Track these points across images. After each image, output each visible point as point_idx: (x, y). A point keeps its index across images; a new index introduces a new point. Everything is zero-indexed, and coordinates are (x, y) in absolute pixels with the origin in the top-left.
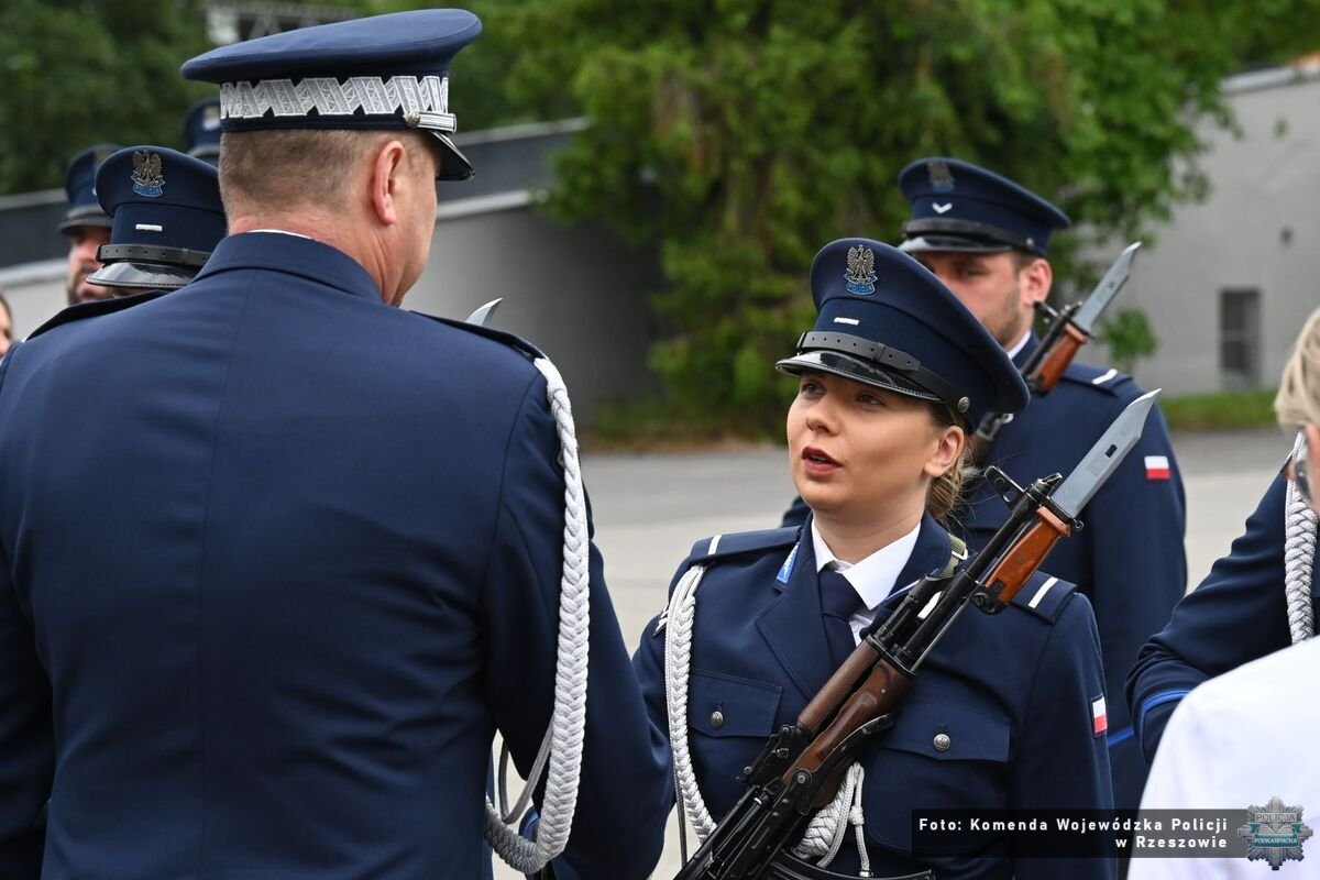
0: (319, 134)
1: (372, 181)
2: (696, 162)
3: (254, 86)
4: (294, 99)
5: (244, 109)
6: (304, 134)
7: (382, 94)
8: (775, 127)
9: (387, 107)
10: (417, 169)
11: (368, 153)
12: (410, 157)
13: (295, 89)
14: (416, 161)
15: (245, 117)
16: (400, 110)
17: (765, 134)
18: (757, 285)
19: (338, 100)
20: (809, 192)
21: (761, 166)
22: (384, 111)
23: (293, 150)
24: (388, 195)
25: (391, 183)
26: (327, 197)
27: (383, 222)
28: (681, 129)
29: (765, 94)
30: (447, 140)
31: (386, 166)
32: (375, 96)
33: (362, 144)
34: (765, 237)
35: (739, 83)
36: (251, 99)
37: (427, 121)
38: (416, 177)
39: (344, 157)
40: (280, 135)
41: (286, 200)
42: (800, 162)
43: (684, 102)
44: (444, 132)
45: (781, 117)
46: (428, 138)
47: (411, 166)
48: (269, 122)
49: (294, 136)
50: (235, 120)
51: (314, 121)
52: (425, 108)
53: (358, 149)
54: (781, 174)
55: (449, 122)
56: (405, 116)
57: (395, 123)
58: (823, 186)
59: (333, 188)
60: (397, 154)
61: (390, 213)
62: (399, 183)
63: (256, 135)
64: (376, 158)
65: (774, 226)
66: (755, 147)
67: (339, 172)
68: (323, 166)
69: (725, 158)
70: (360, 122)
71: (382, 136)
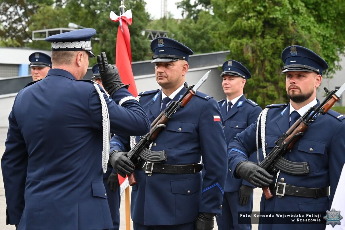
0: (68, 51)
1: (77, 59)
2: (251, 61)
3: (57, 43)
4: (64, 45)
5: (55, 47)
6: (65, 51)
7: (79, 44)
8: (266, 55)
9: (80, 47)
10: (85, 57)
11: (76, 54)
12: (84, 55)
13: (64, 44)
14: (84, 56)
15: (55, 48)
16: (82, 47)
17: (264, 56)
18: (261, 84)
19: (71, 46)
20: (272, 67)
21: (263, 61)
22: (79, 47)
23: (63, 54)
24: (80, 62)
25: (80, 60)
26: (68, 63)
27: (79, 66)
28: (249, 55)
29: (265, 48)
30: (90, 52)
31: (79, 57)
32: (77, 45)
33: (75, 53)
34: (263, 75)
35: (260, 46)
36: (56, 45)
37: (86, 49)
38: (85, 58)
39: (72, 55)
40: (61, 52)
41: (61, 63)
42: (270, 61)
43: (250, 49)
44: (90, 50)
45: (267, 52)
46: (87, 52)
47: (84, 57)
48: (59, 49)
49: (64, 52)
50: (54, 49)
51: (67, 49)
52: (86, 46)
53: (74, 54)
54: (267, 63)
55: (91, 48)
56: (83, 48)
57: (81, 49)
58: (274, 65)
59: (69, 61)
60: (81, 55)
61: (80, 65)
62: (82, 59)
63: (57, 51)
64: (77, 55)
65: (265, 73)
66: (262, 58)
67: (71, 58)
68: (68, 57)
69: (257, 60)
70: (75, 49)
71: (79, 52)
